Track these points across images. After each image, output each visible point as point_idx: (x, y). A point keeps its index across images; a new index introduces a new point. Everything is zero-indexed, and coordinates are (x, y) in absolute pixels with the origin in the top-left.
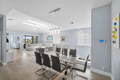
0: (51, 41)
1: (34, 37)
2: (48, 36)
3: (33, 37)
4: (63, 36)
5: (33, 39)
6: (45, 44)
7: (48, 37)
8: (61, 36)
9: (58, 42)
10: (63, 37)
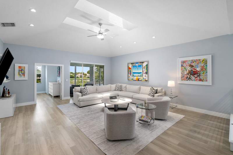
0: (141, 78)
1: (95, 68)
2: (132, 64)
3: (91, 67)
4: (193, 61)
5: (91, 72)
6: (124, 85)
7: (130, 66)
8: (184, 62)
9: (171, 84)
10: (191, 66)
